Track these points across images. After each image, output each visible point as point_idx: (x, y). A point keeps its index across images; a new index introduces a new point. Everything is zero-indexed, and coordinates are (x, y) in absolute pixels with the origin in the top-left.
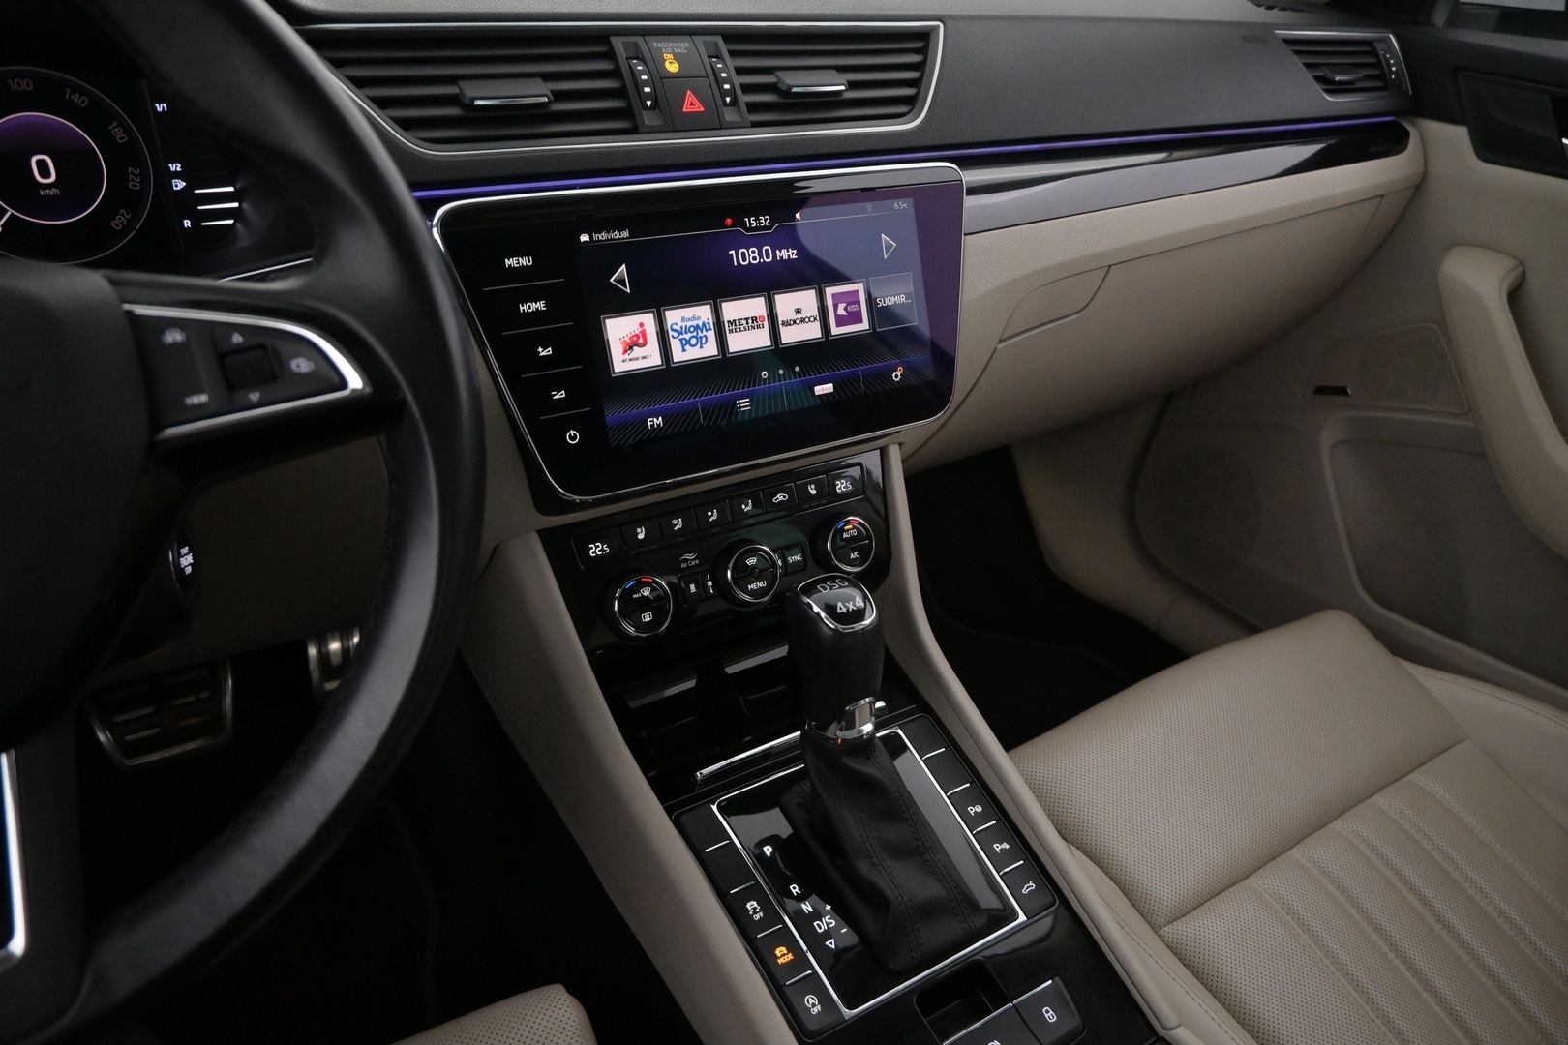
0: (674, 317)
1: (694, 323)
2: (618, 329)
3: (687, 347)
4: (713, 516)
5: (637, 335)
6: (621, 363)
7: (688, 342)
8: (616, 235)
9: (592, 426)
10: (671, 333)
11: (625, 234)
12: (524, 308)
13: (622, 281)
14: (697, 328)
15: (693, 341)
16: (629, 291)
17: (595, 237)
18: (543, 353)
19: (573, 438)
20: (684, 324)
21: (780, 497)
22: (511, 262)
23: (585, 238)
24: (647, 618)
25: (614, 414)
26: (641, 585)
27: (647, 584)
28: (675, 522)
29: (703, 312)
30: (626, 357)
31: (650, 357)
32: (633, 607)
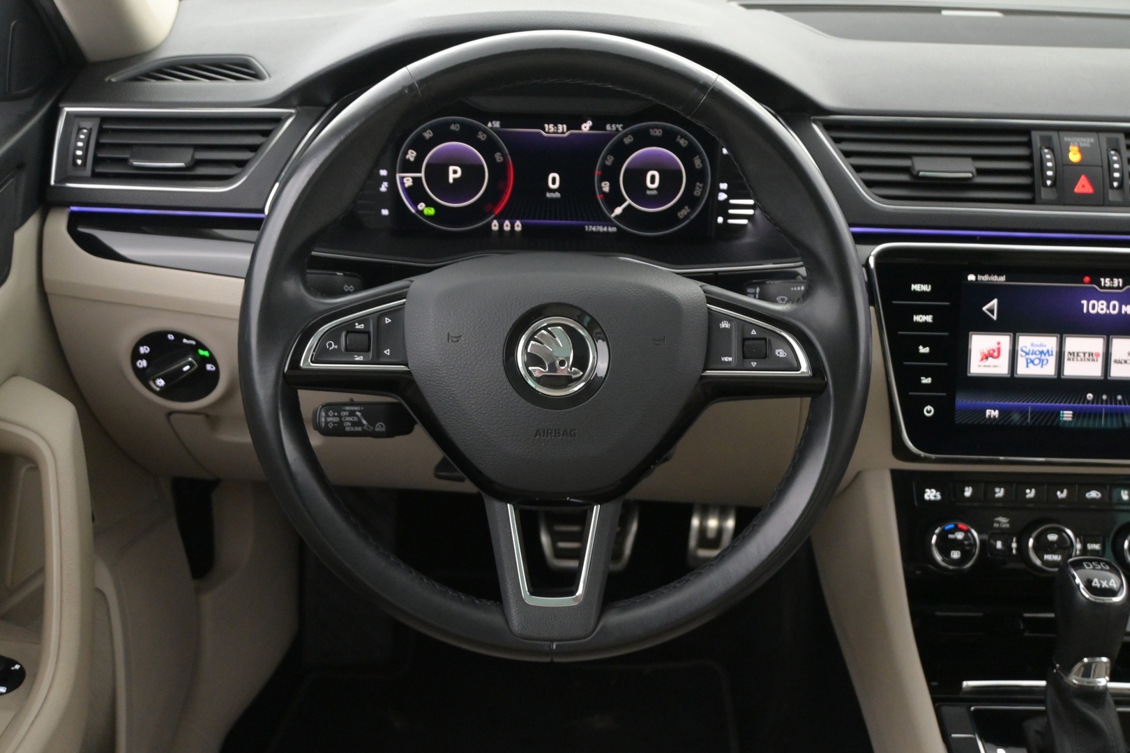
0: (1025, 341)
1: (1041, 349)
2: (980, 343)
3: (1031, 365)
4: (1031, 493)
5: (994, 351)
6: (977, 367)
7: (1032, 361)
8: (995, 278)
9: (946, 409)
10: (1020, 353)
11: (1002, 279)
12: (917, 318)
13: (991, 311)
14: (1042, 353)
15: (1036, 362)
16: (995, 318)
17: (980, 278)
18: (924, 350)
19: (928, 412)
20: (1032, 348)
21: (1093, 494)
22: (916, 287)
23: (971, 277)
24: (956, 555)
25: (963, 401)
26: (957, 529)
27: (961, 530)
28: (998, 491)
29: (1050, 342)
30: (982, 363)
31: (999, 367)
32: (946, 545)
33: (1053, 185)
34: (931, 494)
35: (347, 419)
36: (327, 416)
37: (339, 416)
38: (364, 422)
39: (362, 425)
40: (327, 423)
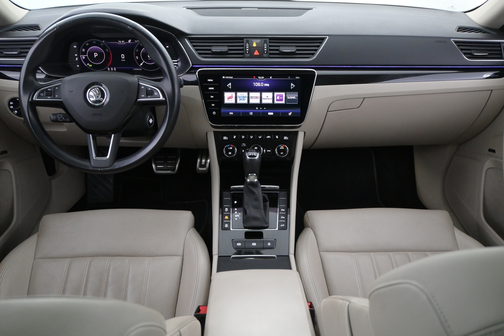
0: (239, 94)
1: (243, 96)
2: (227, 95)
3: (241, 100)
4: (252, 137)
5: (231, 97)
6: (227, 101)
7: (241, 99)
8: (230, 77)
9: (218, 112)
10: (238, 97)
11: (232, 77)
12: (210, 88)
13: (230, 86)
14: (243, 97)
15: (242, 99)
16: (230, 88)
17: (226, 77)
18: (212, 97)
19: (214, 113)
20: (241, 96)
21: (269, 137)
22: (209, 80)
23: (224, 77)
24: (230, 153)
25: (223, 110)
26: (230, 146)
27: (232, 147)
28: (243, 136)
29: (245, 94)
30: (228, 100)
31: (232, 101)
32: (227, 151)
33: (249, 53)
34: (225, 138)
35: (59, 118)
36: (53, 117)
37: (56, 117)
38: (63, 118)
39: (63, 119)
40: (53, 119)
